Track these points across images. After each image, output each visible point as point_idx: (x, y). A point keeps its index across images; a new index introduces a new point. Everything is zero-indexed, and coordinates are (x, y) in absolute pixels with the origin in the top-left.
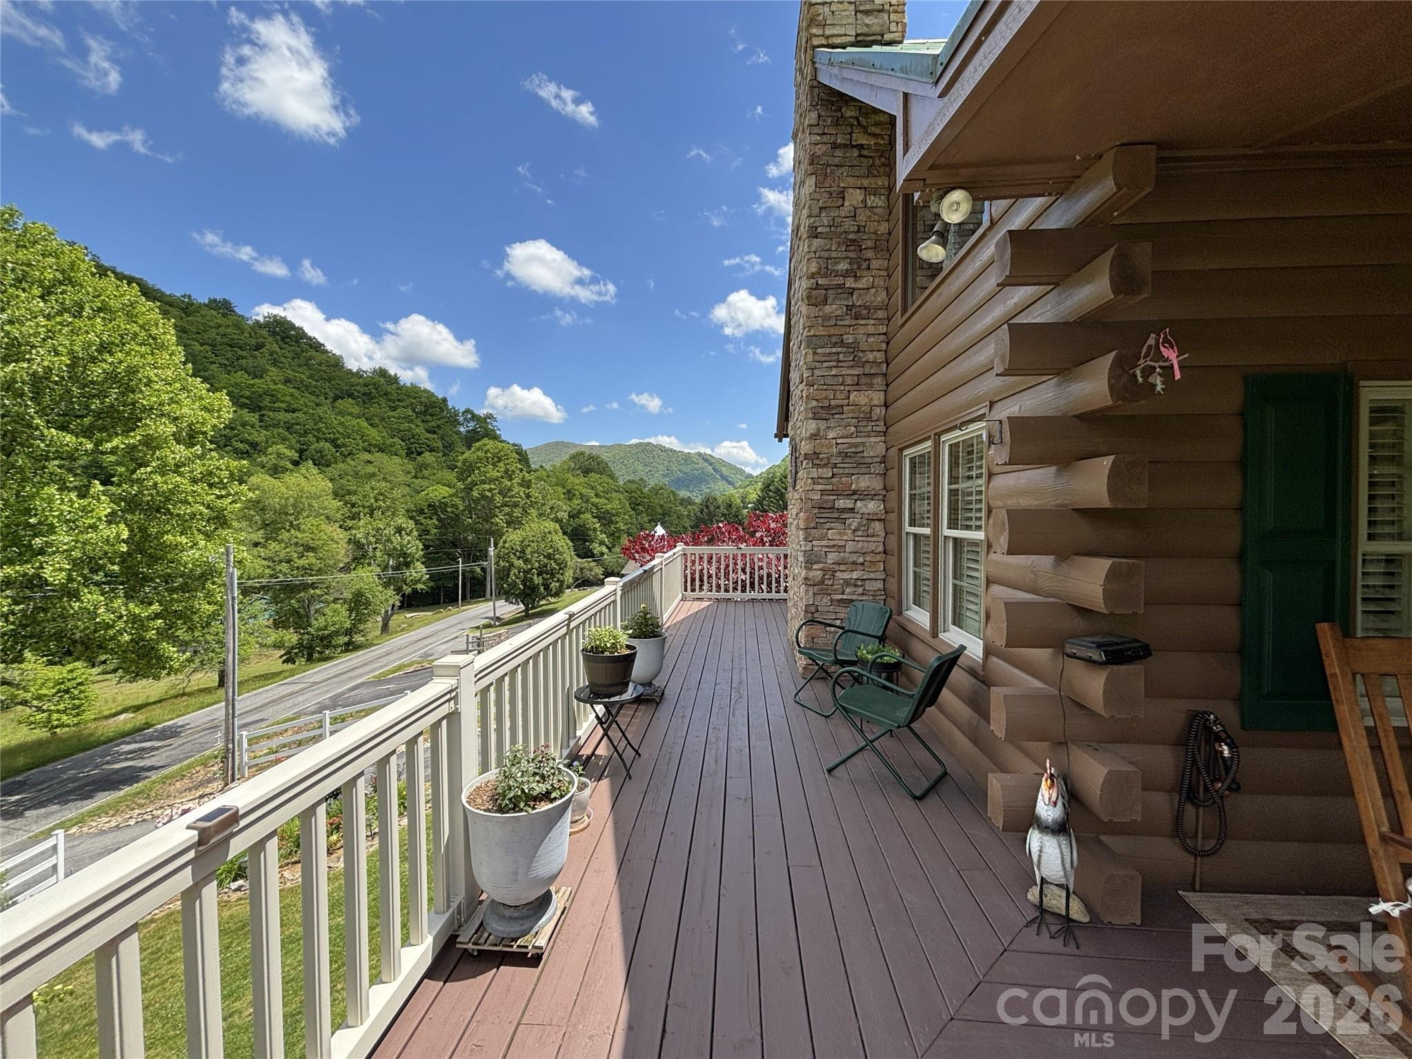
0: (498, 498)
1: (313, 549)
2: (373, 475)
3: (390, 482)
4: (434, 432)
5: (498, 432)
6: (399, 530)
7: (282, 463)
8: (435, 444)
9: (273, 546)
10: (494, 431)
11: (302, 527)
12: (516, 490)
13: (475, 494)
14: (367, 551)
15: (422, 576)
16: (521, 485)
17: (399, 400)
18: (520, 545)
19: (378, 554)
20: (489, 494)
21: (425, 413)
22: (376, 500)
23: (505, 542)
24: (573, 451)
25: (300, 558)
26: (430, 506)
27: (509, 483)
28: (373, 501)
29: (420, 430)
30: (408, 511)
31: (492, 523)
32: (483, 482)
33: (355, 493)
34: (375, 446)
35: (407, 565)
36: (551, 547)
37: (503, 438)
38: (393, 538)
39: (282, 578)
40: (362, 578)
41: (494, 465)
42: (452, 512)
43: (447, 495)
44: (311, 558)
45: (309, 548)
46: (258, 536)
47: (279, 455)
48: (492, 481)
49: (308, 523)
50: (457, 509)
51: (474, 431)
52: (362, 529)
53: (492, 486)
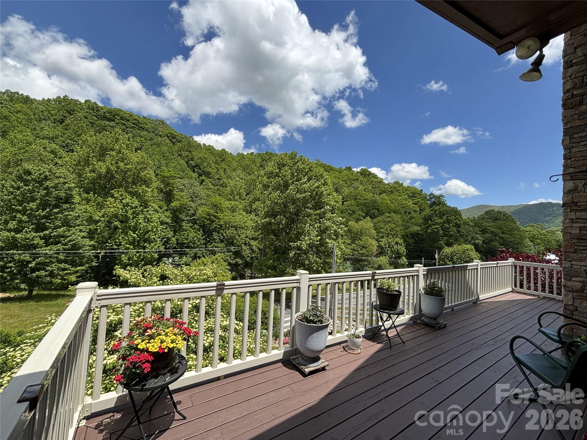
0: (441, 232)
1: (365, 248)
2: (390, 222)
3: (396, 224)
4: (416, 204)
5: (445, 202)
6: (397, 243)
7: (360, 217)
8: (416, 209)
9: (354, 245)
10: (444, 202)
11: (362, 240)
13: (430, 230)
14: (385, 251)
15: (405, 263)
17: (403, 192)
18: (451, 255)
19: (389, 252)
20: (436, 230)
21: (413, 197)
22: (390, 231)
23: (443, 252)
24: (486, 210)
25: (361, 250)
26: (412, 234)
27: (448, 226)
28: (389, 231)
29: (410, 203)
30: (402, 236)
31: (437, 243)
32: (433, 225)
33: (383, 228)
34: (393, 211)
35: (400, 258)
36: (468, 257)
37: (448, 205)
38: (394, 247)
39: (355, 256)
40: (381, 260)
41: (440, 217)
42: (421, 238)
43: (419, 230)
44: (364, 251)
45: (363, 247)
46: (349, 241)
47: (359, 215)
48: (439, 224)
49: (364, 238)
50: (423, 236)
51: (434, 202)
52: (383, 242)
53: (438, 226)
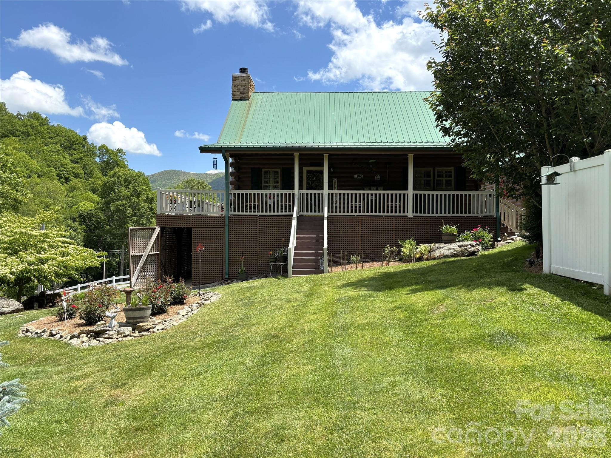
0: (129, 211)
4: (77, 163)
5: (126, 163)
8: (79, 172)
10: (123, 162)
12: (142, 205)
13: (112, 208)
16: (145, 201)
17: (50, 138)
20: (122, 208)
21: (70, 148)
24: (184, 179)
26: (80, 216)
27: (136, 200)
29: (67, 160)
31: (125, 228)
32: (118, 200)
37: (130, 167)
41: (126, 187)
42: (96, 221)
43: (92, 208)
48: (125, 198)
50: (100, 218)
51: (108, 162)
53: (124, 202)
